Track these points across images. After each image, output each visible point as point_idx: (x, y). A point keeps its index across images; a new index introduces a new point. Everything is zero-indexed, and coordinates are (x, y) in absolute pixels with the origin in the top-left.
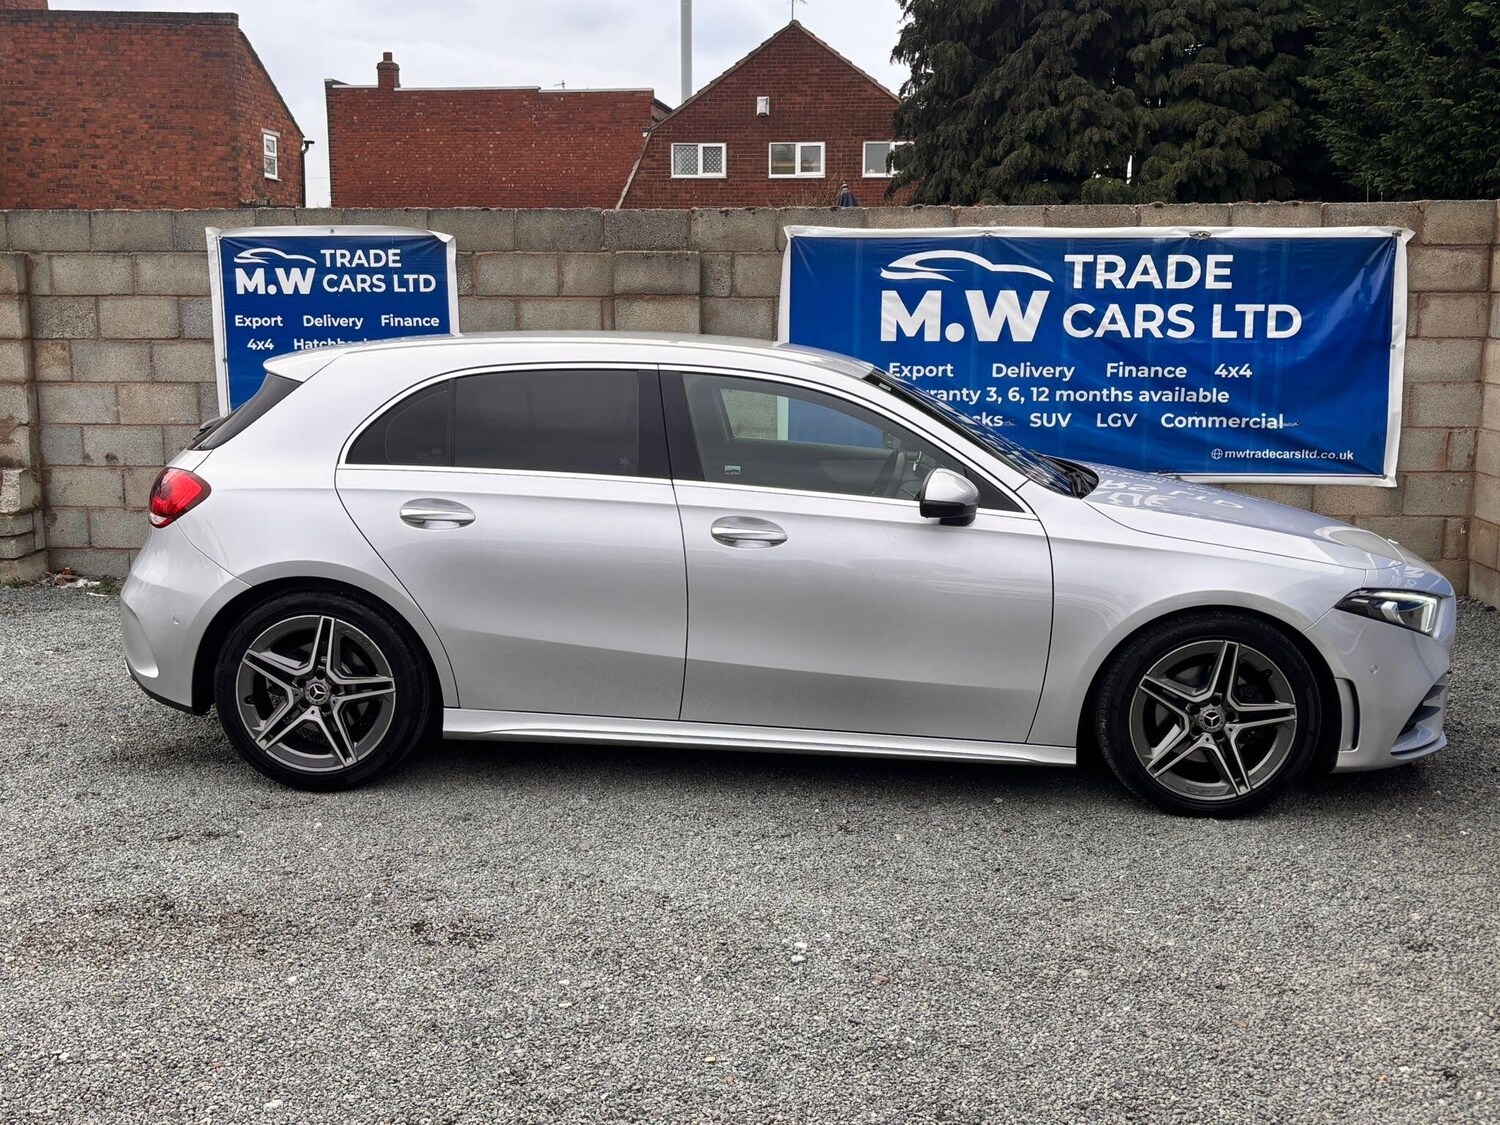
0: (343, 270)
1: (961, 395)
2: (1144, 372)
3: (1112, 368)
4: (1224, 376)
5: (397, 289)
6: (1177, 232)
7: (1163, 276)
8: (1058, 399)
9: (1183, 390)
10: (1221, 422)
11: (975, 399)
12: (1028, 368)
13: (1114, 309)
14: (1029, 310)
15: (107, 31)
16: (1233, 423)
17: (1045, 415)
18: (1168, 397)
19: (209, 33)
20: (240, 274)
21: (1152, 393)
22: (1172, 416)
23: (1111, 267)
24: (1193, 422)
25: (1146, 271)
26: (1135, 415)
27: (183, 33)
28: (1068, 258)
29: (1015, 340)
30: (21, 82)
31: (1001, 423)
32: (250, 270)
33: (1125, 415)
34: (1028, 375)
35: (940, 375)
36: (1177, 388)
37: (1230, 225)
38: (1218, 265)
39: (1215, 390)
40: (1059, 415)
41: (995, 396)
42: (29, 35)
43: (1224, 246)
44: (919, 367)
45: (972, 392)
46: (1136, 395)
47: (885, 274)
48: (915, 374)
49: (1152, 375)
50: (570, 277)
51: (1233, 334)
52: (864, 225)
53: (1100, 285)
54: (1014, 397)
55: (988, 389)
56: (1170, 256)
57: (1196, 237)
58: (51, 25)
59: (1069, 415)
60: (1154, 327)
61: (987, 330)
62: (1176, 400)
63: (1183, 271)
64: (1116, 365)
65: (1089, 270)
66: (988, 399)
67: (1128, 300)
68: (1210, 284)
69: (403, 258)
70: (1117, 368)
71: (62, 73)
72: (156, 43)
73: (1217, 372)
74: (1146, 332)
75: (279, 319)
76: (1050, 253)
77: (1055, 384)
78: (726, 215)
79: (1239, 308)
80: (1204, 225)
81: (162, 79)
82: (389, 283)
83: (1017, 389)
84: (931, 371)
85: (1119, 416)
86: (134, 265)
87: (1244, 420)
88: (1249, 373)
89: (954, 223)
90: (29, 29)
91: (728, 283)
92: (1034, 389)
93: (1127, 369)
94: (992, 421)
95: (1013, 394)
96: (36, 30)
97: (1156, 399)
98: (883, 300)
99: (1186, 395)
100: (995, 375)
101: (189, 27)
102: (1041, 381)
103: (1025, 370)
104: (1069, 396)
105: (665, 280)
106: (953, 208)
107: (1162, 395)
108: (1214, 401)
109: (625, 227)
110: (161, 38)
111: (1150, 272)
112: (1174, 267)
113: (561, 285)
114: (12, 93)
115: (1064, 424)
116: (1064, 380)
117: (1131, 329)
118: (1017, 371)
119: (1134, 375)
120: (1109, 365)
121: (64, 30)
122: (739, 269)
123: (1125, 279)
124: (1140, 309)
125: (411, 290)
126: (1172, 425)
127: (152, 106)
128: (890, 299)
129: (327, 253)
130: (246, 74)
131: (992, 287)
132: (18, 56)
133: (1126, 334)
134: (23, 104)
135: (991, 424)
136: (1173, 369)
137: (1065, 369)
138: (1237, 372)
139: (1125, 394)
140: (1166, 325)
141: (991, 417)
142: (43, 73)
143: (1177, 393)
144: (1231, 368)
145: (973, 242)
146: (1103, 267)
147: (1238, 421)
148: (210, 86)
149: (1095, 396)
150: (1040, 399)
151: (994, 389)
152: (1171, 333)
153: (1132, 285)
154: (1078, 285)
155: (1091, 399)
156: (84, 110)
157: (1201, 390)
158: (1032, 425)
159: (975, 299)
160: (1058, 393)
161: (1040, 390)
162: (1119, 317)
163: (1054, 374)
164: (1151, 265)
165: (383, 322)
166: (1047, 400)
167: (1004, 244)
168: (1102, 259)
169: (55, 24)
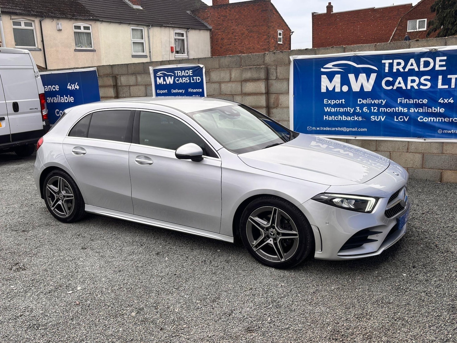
0: (179, 77)
1: (348, 110)
2: (411, 101)
3: (400, 100)
4: (442, 102)
5: (192, 81)
6: (424, 49)
7: (419, 66)
8: (380, 111)
9: (426, 108)
10: (442, 120)
11: (352, 111)
12: (370, 100)
13: (400, 79)
14: (370, 80)
15: (239, 7)
16: (446, 120)
17: (376, 117)
18: (421, 110)
19: (262, 5)
20: (158, 78)
21: (415, 109)
22: (422, 117)
23: (399, 64)
24: (431, 119)
25: (412, 64)
26: (408, 117)
27: (257, 5)
28: (383, 61)
29: (365, 91)
30: (219, 24)
31: (361, 119)
32: (160, 77)
33: (404, 117)
34: (370, 103)
35: (340, 103)
36: (424, 107)
37: (446, 45)
38: (441, 61)
39: (439, 108)
40: (381, 117)
41: (359, 110)
42: (221, 11)
43: (443, 53)
44: (334, 100)
45: (351, 109)
46: (409, 109)
47: (322, 70)
48: (332, 103)
49: (414, 102)
50: (233, 76)
51: (447, 87)
52: (316, 54)
53: (395, 70)
54: (365, 110)
55: (356, 107)
56: (421, 59)
57: (432, 51)
58: (226, 8)
59: (385, 117)
60: (415, 85)
61: (356, 88)
62: (424, 111)
63: (427, 64)
64: (401, 99)
65: (391, 65)
66: (356, 111)
67: (405, 76)
68: (437, 68)
69: (193, 72)
70: (402, 100)
71: (228, 20)
72: (250, 9)
73: (439, 101)
74: (412, 87)
75: (166, 91)
76: (377, 60)
77: (379, 106)
78: (274, 54)
79: (449, 76)
80: (436, 46)
81: (252, 19)
82: (190, 79)
83: (367, 107)
84: (337, 102)
85: (403, 117)
86: (136, 77)
87: (451, 119)
88: (452, 101)
89: (344, 52)
90: (221, 9)
91: (275, 75)
92: (372, 108)
93: (405, 100)
94: (358, 118)
95: (365, 109)
96: (222, 9)
97: (416, 111)
98: (322, 79)
99: (427, 110)
100: (359, 103)
101: (258, 4)
102: (375, 105)
103: (368, 101)
104: (384, 110)
105: (255, 75)
106: (344, 46)
107: (419, 109)
108: (438, 112)
109: (247, 60)
110: (251, 7)
111: (414, 65)
112: (423, 62)
113: (231, 78)
114: (217, 27)
115: (383, 120)
116: (382, 104)
117: (406, 86)
118: (366, 101)
119: (408, 102)
120: (399, 99)
121: (229, 9)
122: (278, 71)
123: (404, 68)
124: (410, 78)
125: (195, 81)
126: (422, 121)
127: (249, 26)
128: (324, 78)
129: (176, 72)
130: (273, 15)
131: (357, 72)
132: (219, 17)
133: (404, 88)
134: (219, 29)
135: (358, 120)
136: (422, 100)
137: (383, 100)
138: (448, 101)
139: (405, 109)
140: (420, 84)
141: (357, 117)
142: (224, 21)
143: (424, 109)
144: (445, 100)
145: (351, 58)
146: (396, 64)
147: (449, 119)
148: (263, 19)
149: (393, 110)
150: (374, 111)
151: (358, 108)
152: (422, 87)
153: (406, 70)
154: (387, 71)
155: (392, 111)
156: (233, 29)
157: (433, 108)
158: (371, 120)
159: (351, 77)
160: (381, 109)
161: (374, 108)
162: (402, 82)
163: (379, 102)
164: (414, 62)
165: (189, 91)
166: (377, 111)
167: (361, 58)
168: (396, 61)
169: (227, 7)
